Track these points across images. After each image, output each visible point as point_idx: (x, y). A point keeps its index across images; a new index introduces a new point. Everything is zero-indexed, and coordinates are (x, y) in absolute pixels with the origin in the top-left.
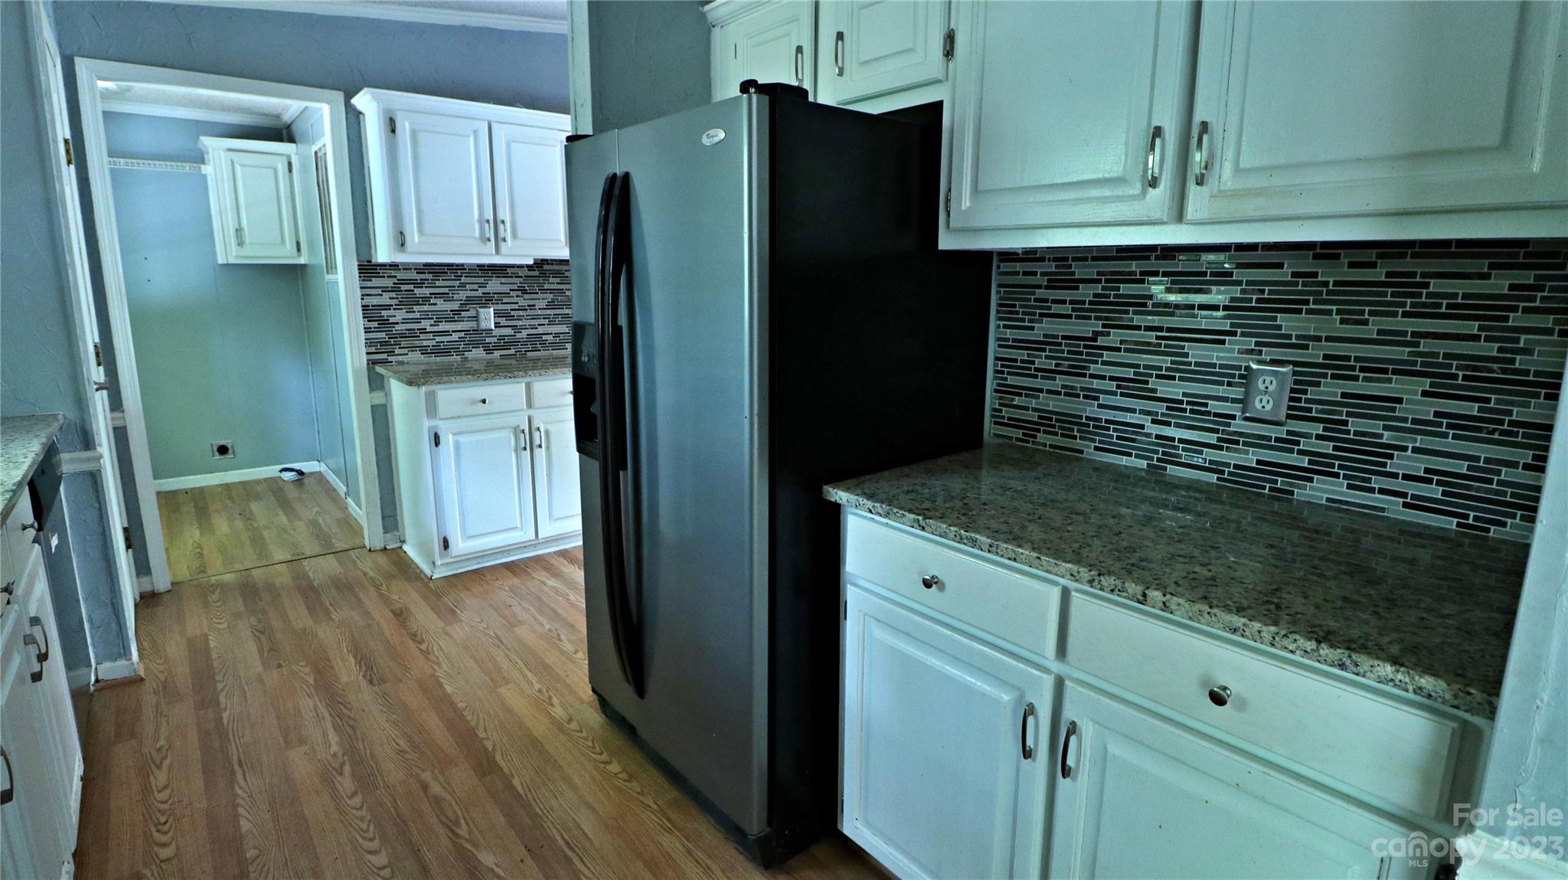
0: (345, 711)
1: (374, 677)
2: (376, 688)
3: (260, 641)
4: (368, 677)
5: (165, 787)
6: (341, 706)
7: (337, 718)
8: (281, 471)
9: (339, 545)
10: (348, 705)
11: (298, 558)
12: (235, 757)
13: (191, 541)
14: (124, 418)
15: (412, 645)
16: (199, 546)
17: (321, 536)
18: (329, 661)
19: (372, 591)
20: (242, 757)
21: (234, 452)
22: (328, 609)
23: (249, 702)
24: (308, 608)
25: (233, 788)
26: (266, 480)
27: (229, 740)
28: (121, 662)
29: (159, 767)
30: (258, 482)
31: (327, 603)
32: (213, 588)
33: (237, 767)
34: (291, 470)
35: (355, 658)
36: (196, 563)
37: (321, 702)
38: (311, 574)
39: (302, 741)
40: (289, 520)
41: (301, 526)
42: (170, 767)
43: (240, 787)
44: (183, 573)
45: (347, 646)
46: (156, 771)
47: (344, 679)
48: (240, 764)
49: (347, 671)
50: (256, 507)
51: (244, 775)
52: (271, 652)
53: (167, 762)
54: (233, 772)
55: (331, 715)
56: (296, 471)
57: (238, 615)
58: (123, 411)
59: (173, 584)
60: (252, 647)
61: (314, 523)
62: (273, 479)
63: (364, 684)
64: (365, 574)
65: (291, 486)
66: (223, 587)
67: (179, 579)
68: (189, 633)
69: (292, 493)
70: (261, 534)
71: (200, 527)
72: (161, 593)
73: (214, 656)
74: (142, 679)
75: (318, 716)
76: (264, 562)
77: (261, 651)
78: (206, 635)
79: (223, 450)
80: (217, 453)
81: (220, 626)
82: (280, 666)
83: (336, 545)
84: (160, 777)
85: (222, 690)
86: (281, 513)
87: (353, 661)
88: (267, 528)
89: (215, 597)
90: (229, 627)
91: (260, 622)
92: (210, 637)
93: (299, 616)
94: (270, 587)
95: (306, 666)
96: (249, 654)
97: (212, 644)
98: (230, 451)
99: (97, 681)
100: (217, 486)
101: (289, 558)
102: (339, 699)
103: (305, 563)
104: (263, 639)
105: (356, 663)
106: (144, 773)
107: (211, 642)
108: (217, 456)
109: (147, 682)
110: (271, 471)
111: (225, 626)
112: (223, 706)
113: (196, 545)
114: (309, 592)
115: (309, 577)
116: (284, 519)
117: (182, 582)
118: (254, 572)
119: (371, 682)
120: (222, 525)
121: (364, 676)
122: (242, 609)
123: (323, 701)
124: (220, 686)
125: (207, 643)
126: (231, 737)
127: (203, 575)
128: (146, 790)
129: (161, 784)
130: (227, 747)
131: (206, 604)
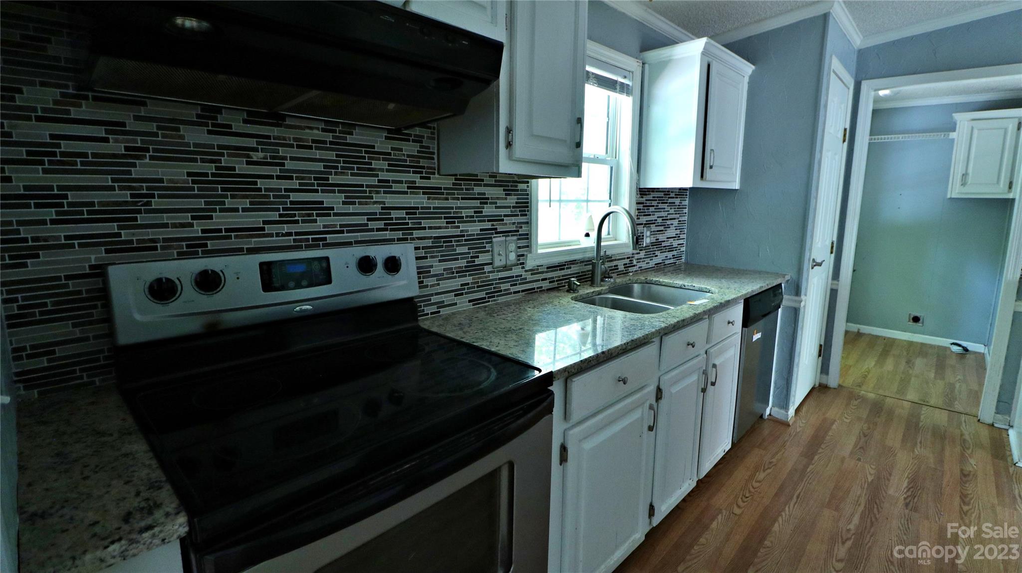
0: (875, 510)
1: (911, 503)
2: (907, 511)
3: (860, 439)
4: (908, 501)
5: (760, 482)
6: (876, 506)
7: (867, 510)
8: (952, 344)
9: (958, 407)
10: (880, 508)
11: (922, 403)
12: (798, 492)
13: (867, 367)
14: (838, 285)
15: (957, 500)
16: (869, 372)
17: (950, 396)
18: (890, 475)
19: (958, 449)
20: (802, 494)
21: (923, 323)
22: (916, 443)
23: (828, 469)
24: (904, 436)
25: (785, 506)
26: (939, 347)
27: (803, 481)
28: (783, 411)
29: (764, 471)
30: (932, 346)
31: (919, 441)
32: (859, 397)
33: (795, 497)
34: (959, 345)
35: (909, 483)
36: (859, 380)
37: (865, 495)
38: (922, 417)
39: (837, 509)
40: (935, 378)
41: (940, 384)
42: (769, 474)
43: (789, 507)
44: (849, 382)
45: (909, 474)
46: (762, 471)
47: (891, 492)
48: (798, 497)
49: (897, 487)
50: (919, 362)
51: (796, 503)
52: (861, 448)
53: (769, 471)
54: (791, 498)
55: (865, 507)
56: (963, 347)
57: (859, 419)
58: (838, 281)
59: (840, 386)
60: (852, 440)
61: (952, 387)
62: (945, 348)
63: (901, 502)
64: (962, 435)
65: (954, 357)
66: (864, 399)
67: (844, 385)
68: (827, 415)
69: (952, 361)
70: (910, 379)
71: (877, 362)
72: (830, 388)
73: (830, 434)
74: (789, 425)
75: (857, 502)
76: (898, 396)
77: (856, 445)
78: (835, 421)
79: (916, 319)
80: (911, 321)
81: (845, 420)
82: (859, 460)
83: (956, 406)
84: (761, 476)
85: (820, 453)
86: (934, 371)
87: (905, 484)
88: (917, 376)
89: (856, 403)
90: (850, 423)
91: (869, 428)
92: (836, 423)
93: (894, 438)
94: (890, 413)
95: (875, 469)
96: (848, 443)
97: (834, 427)
98: (921, 320)
99: (770, 415)
100: (905, 341)
101: (916, 400)
102: (877, 501)
103: (924, 408)
104: (863, 440)
105: (907, 487)
106: (757, 469)
107: (834, 425)
108: (911, 323)
109: (790, 428)
110: (945, 342)
111: (848, 421)
112: (813, 462)
113: (867, 370)
114: (913, 427)
115: (920, 418)
116: (932, 375)
117: (845, 387)
118: (888, 400)
119: (907, 505)
120: (889, 365)
121: (905, 499)
122: (865, 416)
123: (868, 495)
124: (820, 450)
125: (833, 424)
126: (805, 480)
127: (859, 389)
128: (752, 477)
129: (759, 479)
130: (799, 483)
131: (848, 404)
